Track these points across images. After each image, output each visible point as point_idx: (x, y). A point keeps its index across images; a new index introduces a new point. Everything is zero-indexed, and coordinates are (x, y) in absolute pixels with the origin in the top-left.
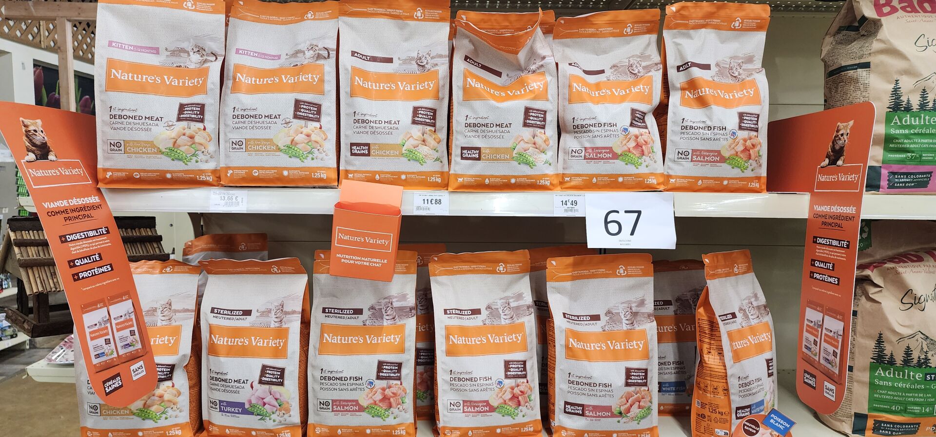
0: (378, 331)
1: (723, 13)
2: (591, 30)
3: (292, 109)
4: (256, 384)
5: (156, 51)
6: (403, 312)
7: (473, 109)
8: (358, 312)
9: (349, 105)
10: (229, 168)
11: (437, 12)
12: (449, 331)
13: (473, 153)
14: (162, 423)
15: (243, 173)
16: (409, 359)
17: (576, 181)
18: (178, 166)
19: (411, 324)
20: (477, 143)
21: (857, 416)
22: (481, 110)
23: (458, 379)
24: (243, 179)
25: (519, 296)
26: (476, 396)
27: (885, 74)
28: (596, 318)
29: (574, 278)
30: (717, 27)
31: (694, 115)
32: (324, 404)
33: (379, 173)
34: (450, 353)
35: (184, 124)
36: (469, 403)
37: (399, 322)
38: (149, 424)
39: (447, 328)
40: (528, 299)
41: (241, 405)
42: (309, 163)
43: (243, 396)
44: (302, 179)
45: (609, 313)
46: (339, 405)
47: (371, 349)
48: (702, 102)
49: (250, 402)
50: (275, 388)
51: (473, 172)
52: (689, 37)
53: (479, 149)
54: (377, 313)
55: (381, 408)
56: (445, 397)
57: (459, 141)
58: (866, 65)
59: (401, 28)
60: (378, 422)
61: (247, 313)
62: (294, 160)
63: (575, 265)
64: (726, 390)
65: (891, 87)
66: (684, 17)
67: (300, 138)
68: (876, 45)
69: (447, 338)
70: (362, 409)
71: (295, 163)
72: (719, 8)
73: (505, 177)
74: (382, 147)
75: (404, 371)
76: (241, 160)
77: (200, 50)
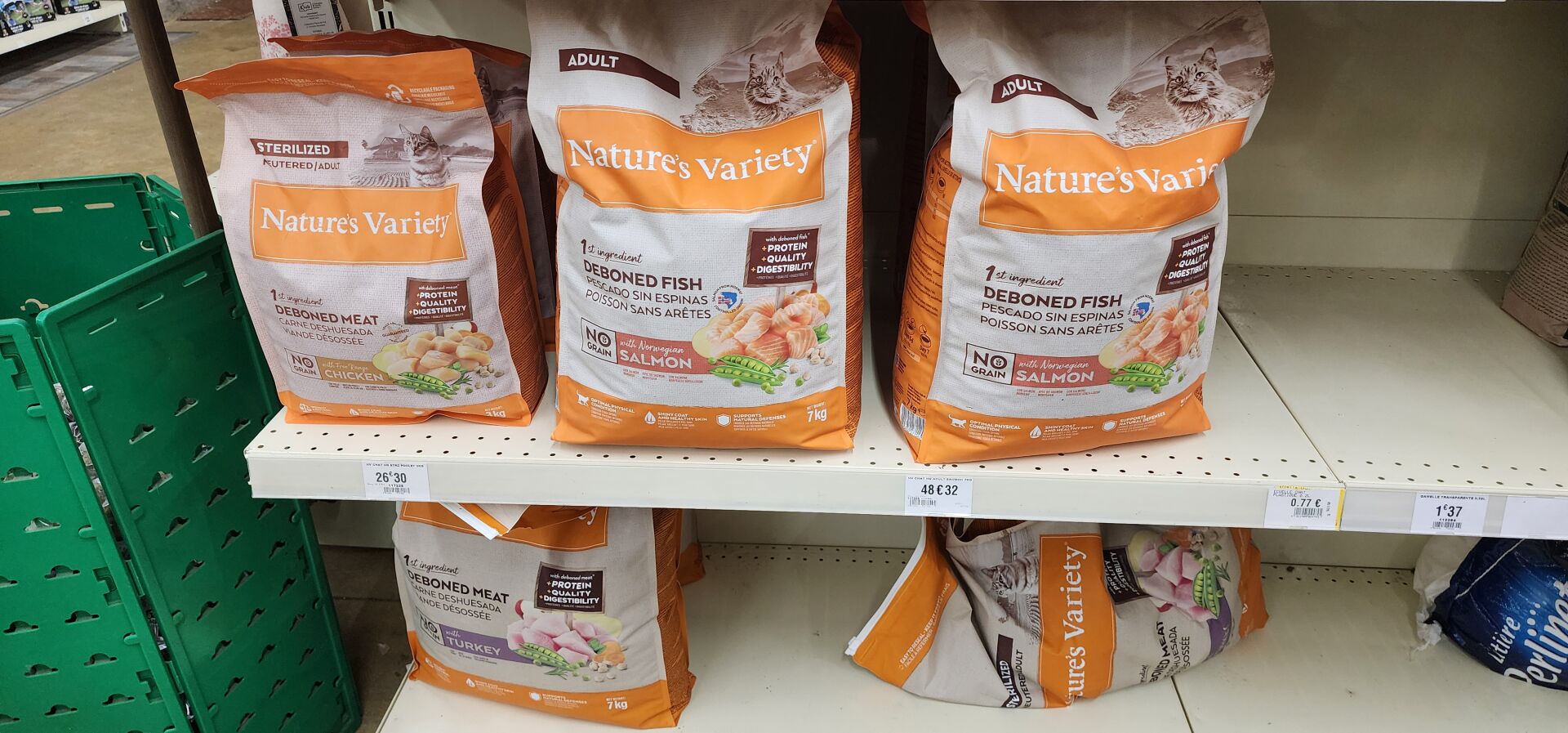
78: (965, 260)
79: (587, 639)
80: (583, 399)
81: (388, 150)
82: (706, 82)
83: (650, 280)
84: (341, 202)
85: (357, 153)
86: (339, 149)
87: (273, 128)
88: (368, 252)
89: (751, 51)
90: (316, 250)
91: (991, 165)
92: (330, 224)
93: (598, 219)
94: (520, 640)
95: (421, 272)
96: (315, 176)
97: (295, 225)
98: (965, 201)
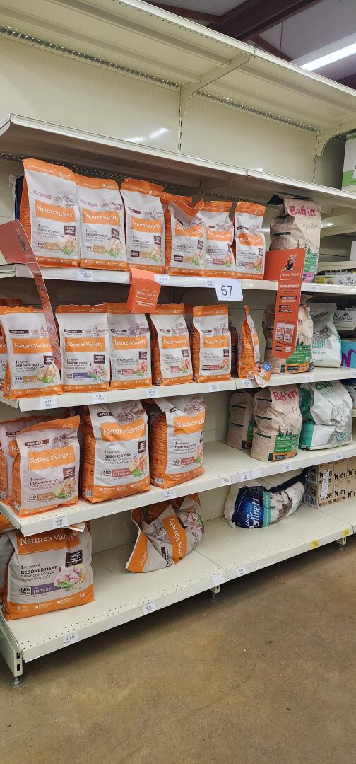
0: (135, 339)
1: (252, 207)
2: (210, 208)
3: (110, 233)
4: (93, 363)
5: (49, 197)
6: (143, 330)
7: (180, 239)
8: (125, 331)
9: (130, 233)
10: (85, 259)
11: (157, 192)
12: (164, 338)
13: (179, 258)
14: (52, 384)
15: (91, 262)
16: (149, 351)
17: (210, 273)
18: (66, 257)
19: (148, 335)
20: (181, 254)
21: (282, 366)
22: (184, 239)
23: (168, 357)
24: (92, 265)
25: (181, 324)
26: (175, 365)
27: (295, 238)
28: (210, 332)
29: (203, 315)
30: (249, 213)
31: (245, 248)
32: (118, 372)
33: (142, 265)
34: (164, 347)
35: (68, 236)
36: (172, 368)
37: (142, 335)
38: (46, 385)
39: (162, 337)
40: (185, 325)
41: (85, 374)
42: (118, 259)
43: (87, 369)
44: (115, 267)
45: (215, 329)
46: (125, 372)
47: (135, 347)
48: (247, 243)
49: (90, 372)
50: (101, 365)
51: (179, 267)
52: (241, 215)
53: (182, 257)
54: (133, 332)
55: (141, 372)
56: (163, 366)
57: (174, 253)
58: (289, 233)
59: (143, 198)
60: (140, 378)
61: (80, 332)
62: (112, 257)
63: (204, 310)
64: (253, 356)
65: (296, 242)
66: (242, 208)
67: (114, 247)
68: (293, 226)
69: (163, 341)
70: (134, 373)
71: (112, 258)
72: (251, 205)
73: (189, 270)
74: (144, 253)
75: (147, 356)
76: (91, 256)
77: (66, 199)
78: (170, 442)
79: (78, 573)
80: (101, 489)
81: (55, 440)
82: (118, 416)
83: (122, 456)
84: (48, 453)
85: (51, 442)
86: (46, 442)
87: (29, 439)
88: (56, 464)
89: (124, 409)
90: (43, 466)
91: (175, 423)
92: (45, 459)
93: (111, 445)
94: (58, 581)
95: (66, 466)
96: (40, 448)
97: (37, 461)
98: (170, 431)
